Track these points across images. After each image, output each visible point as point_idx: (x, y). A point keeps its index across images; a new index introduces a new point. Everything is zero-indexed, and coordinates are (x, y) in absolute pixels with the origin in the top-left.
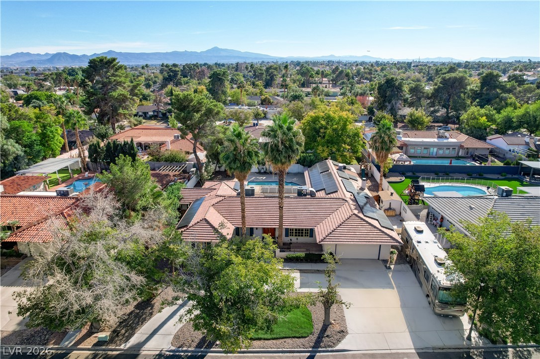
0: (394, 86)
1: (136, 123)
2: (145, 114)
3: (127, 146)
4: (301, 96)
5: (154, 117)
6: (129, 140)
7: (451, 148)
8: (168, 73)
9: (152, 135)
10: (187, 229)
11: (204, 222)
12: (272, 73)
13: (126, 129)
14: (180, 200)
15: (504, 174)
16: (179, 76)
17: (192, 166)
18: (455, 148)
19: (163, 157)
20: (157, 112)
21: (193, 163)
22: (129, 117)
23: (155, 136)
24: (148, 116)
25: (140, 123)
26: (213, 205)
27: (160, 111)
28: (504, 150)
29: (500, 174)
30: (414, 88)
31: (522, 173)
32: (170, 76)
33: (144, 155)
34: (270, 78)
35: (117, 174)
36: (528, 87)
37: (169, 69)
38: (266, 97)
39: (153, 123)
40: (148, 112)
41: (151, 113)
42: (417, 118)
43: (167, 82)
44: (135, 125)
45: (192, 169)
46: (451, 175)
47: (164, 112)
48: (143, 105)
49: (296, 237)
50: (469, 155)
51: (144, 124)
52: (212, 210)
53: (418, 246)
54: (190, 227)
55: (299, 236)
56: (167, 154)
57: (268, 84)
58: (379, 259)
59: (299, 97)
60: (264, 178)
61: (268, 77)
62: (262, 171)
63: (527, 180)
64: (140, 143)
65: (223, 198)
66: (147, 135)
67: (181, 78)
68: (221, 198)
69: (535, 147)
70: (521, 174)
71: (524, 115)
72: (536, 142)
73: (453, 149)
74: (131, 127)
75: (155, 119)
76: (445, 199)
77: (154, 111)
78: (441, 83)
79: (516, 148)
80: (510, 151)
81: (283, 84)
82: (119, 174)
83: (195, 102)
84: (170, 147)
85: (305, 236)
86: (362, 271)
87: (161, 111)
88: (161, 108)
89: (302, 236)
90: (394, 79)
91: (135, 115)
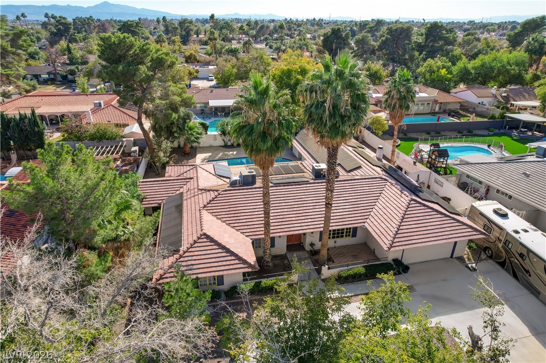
0: (341, 37)
1: (28, 88)
2: (36, 77)
3: (27, 121)
4: (237, 51)
5: (51, 81)
6: (28, 112)
7: (426, 103)
8: (57, 26)
9: (59, 104)
10: (181, 256)
11: (205, 240)
12: (188, 27)
13: (14, 97)
14: (142, 202)
15: (491, 129)
16: (72, 31)
17: (132, 144)
18: (429, 104)
19: (87, 134)
20: (54, 74)
21: (132, 139)
22: (15, 80)
23: (64, 105)
24: (41, 79)
25: (34, 88)
26: (205, 206)
27: (58, 73)
28: (475, 103)
29: (487, 129)
30: (361, 40)
31: (507, 127)
32: (59, 30)
33: (52, 133)
34: (186, 33)
35: (47, 184)
36: (467, 39)
37: (57, 22)
38: (191, 54)
39: (50, 89)
40: (40, 75)
41: (45, 76)
42: (375, 72)
43: (57, 38)
44: (27, 91)
45: (134, 149)
46: (442, 133)
47: (65, 74)
48: (30, 65)
49: (334, 240)
50: (442, 110)
51: (39, 90)
52: (207, 216)
53: (520, 238)
54: (185, 252)
55: (338, 237)
56: (91, 130)
57: (185, 40)
58: (452, 257)
59: (235, 51)
60: (235, 153)
61: (184, 33)
62: (229, 144)
63: (515, 134)
64: (41, 115)
65: (216, 193)
66: (50, 105)
67: (74, 33)
68: (213, 195)
69: (502, 98)
70: (505, 128)
71: (482, 66)
72: (502, 94)
73: (428, 104)
74: (20, 94)
75: (52, 84)
76: (483, 165)
77: (49, 73)
78: (387, 34)
79: (486, 101)
80: (479, 103)
81: (211, 37)
82: (51, 183)
83: (136, 49)
84: (93, 119)
85: (346, 236)
86: (445, 280)
87: (60, 72)
88: (59, 69)
89: (342, 236)
90: (341, 30)
91: (24, 78)
